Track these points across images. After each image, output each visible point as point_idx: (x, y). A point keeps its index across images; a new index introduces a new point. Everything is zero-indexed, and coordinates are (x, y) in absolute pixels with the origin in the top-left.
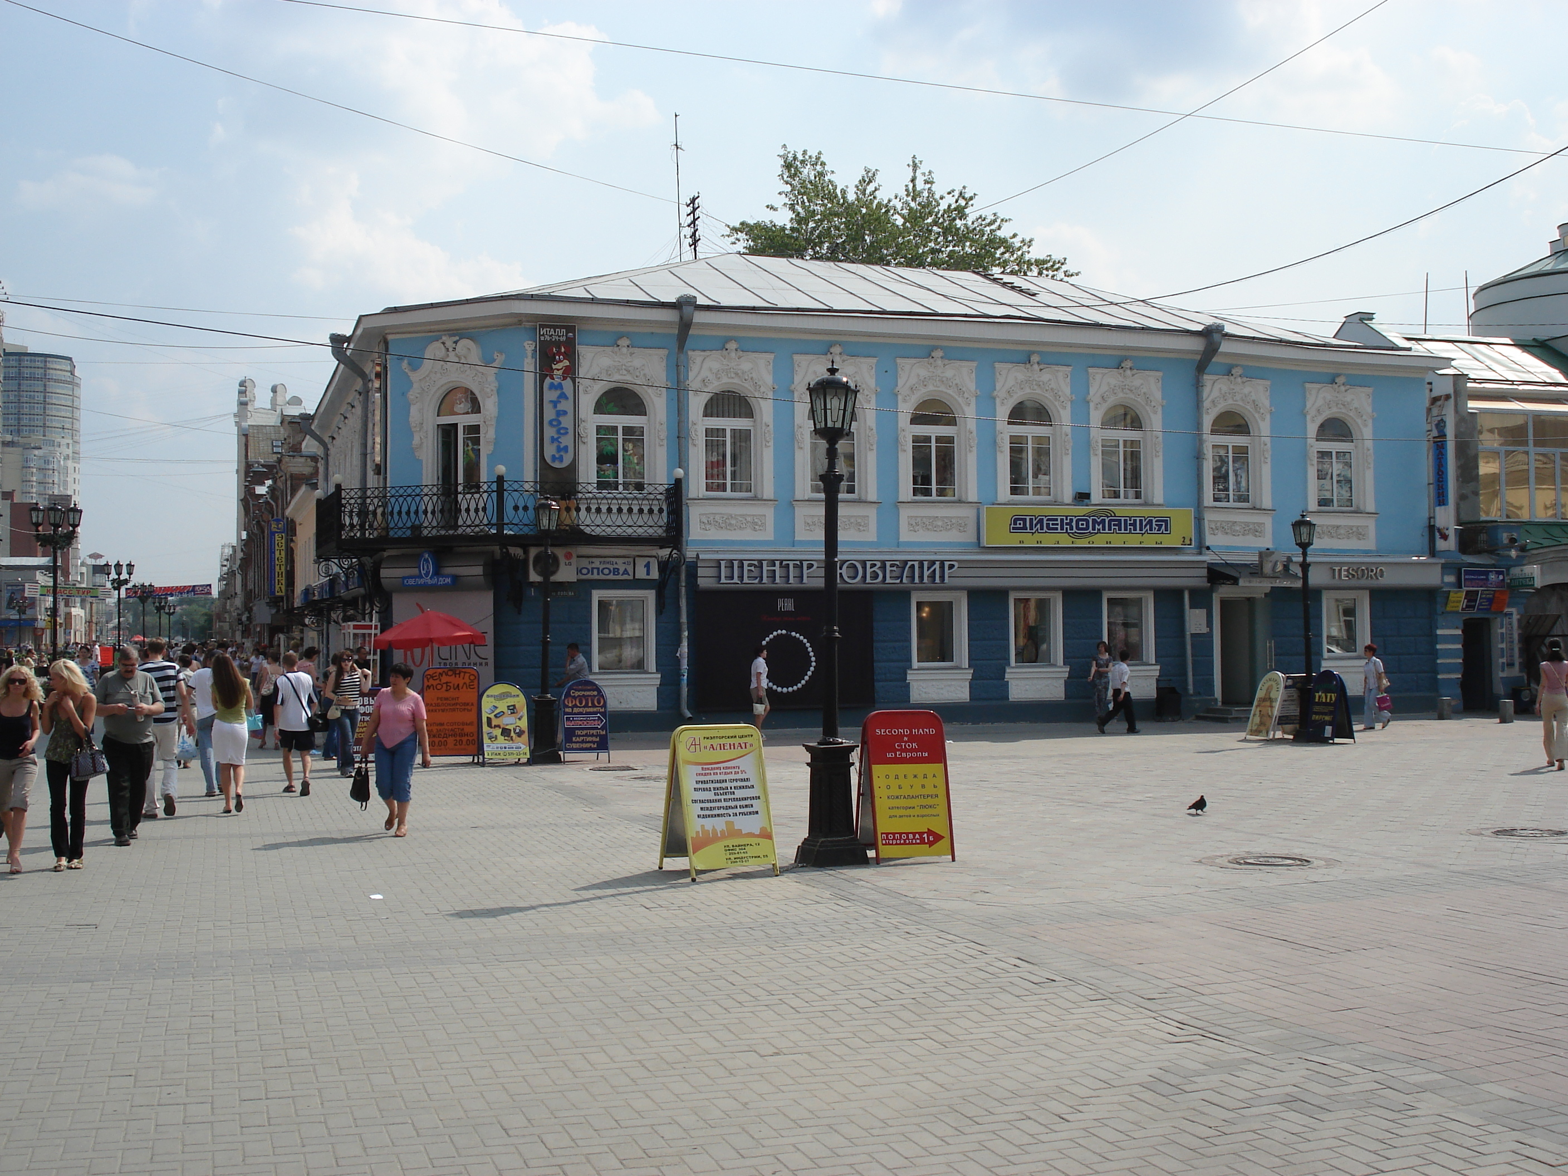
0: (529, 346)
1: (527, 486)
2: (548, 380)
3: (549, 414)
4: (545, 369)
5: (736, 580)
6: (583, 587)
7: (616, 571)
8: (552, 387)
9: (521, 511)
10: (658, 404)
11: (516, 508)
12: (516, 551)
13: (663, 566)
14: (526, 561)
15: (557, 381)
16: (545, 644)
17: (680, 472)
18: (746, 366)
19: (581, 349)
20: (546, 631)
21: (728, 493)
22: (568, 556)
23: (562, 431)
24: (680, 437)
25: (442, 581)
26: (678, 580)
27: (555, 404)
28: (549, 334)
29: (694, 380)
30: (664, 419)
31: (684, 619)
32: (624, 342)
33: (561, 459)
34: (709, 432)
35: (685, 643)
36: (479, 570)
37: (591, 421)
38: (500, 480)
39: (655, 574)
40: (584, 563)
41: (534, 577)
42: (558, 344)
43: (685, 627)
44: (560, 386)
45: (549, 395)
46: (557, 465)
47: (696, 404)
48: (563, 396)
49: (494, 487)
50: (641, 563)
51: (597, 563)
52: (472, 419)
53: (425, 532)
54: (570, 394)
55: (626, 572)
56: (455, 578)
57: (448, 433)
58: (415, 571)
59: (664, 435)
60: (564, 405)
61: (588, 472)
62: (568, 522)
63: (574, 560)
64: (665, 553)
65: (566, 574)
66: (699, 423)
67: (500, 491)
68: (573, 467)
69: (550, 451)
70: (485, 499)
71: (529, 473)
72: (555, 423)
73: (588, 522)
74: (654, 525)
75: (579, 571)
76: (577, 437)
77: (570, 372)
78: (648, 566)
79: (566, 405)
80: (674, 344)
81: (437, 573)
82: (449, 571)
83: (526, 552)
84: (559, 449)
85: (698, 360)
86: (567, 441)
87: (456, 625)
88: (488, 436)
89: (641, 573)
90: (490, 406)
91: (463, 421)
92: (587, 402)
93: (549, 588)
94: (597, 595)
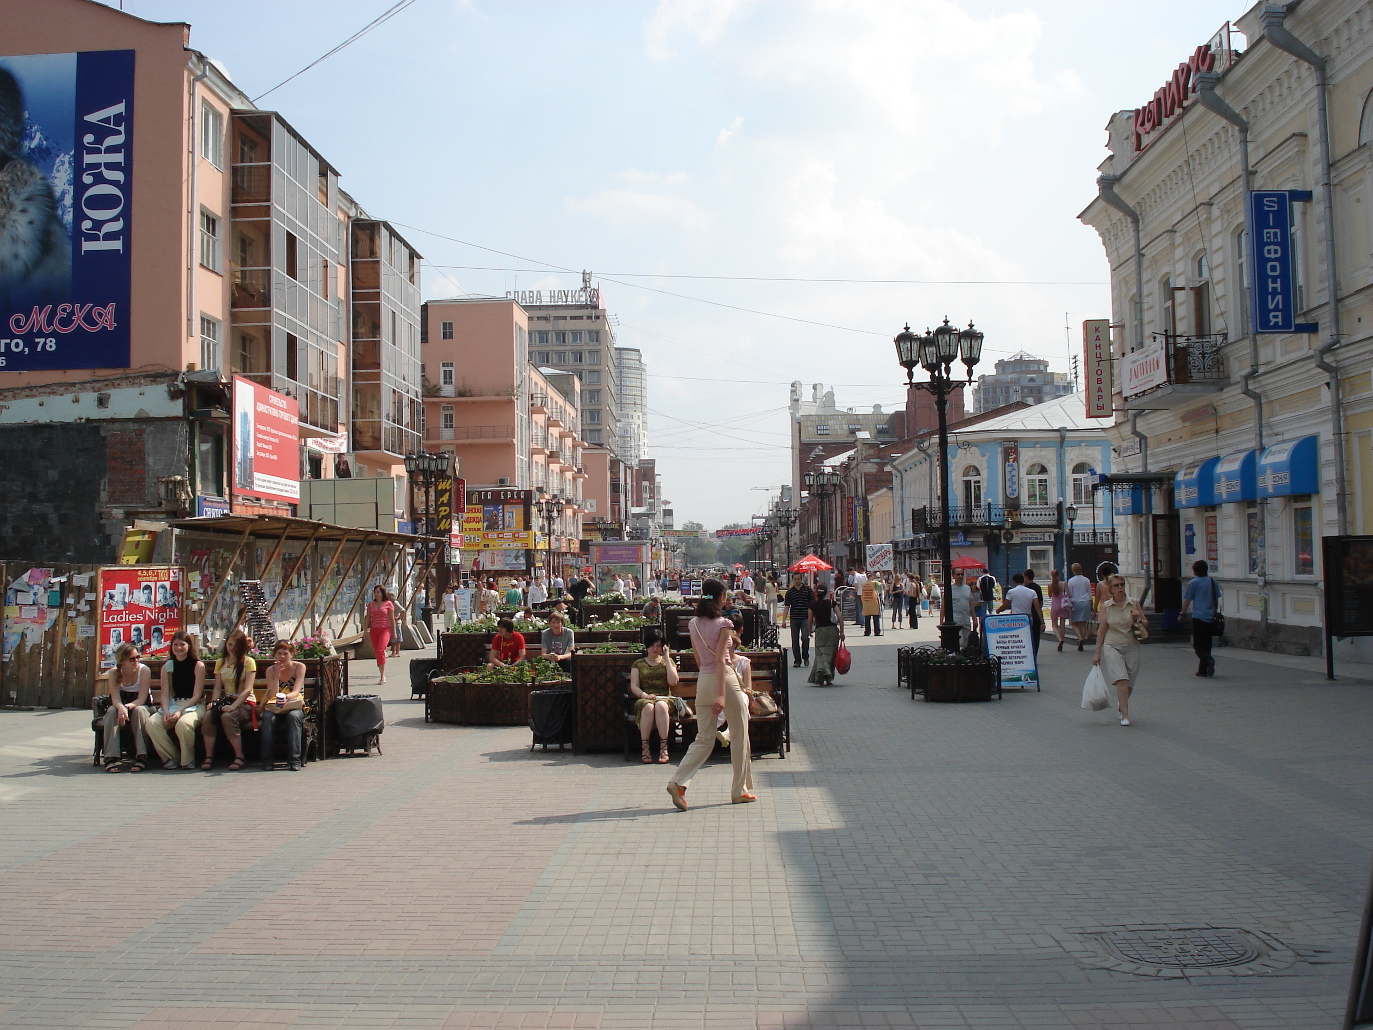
0: (1000, 449)
1: (1000, 507)
2: (1007, 463)
3: (1008, 476)
4: (1006, 459)
5: (1086, 541)
6: (1024, 545)
7: (1037, 538)
8: (1009, 466)
9: (998, 517)
10: (1053, 470)
11: (996, 515)
12: (996, 531)
13: (1056, 536)
14: (1000, 535)
15: (1011, 463)
16: (1008, 568)
17: (1061, 499)
18: (1089, 452)
19: (1020, 450)
20: (1008, 563)
21: (1083, 505)
22: (1017, 533)
23: (1014, 483)
24: (1062, 483)
25: (967, 544)
26: (1062, 542)
27: (1010, 472)
28: (1007, 444)
29: (1067, 459)
30: (1055, 476)
31: (1065, 557)
32: (1038, 446)
33: (1013, 494)
34: (1074, 480)
35: (1065, 567)
36: (982, 539)
37: (1025, 478)
38: (989, 504)
39: (1053, 539)
40: (1024, 535)
41: (1003, 542)
42: (1011, 448)
43: (1065, 560)
44: (1012, 465)
45: (1008, 469)
46: (1012, 497)
47: (1069, 469)
48: (1014, 469)
49: (987, 507)
50: (1047, 535)
51: (1029, 535)
52: (977, 478)
53: (960, 525)
54: (1016, 468)
55: (1041, 539)
56: (972, 542)
57: (968, 484)
58: (956, 540)
59: (1055, 482)
60: (1014, 473)
61: (1024, 500)
62: (1016, 520)
63: (1019, 534)
64: (1056, 530)
65: (1016, 540)
66: (1070, 477)
67: (989, 509)
68: (1018, 498)
69: (1009, 491)
70: (983, 511)
71: (1001, 502)
72: (1011, 480)
73: (1025, 520)
74: (1052, 520)
75: (1022, 539)
76: (1019, 485)
77: (1016, 460)
78: (1050, 536)
79: (1015, 473)
80: (1059, 445)
81: (965, 540)
82: (969, 539)
83: (1000, 532)
84: (1012, 490)
85: (1069, 451)
86: (1015, 487)
87: (974, 561)
88: (983, 485)
89: (1047, 539)
90: (984, 473)
91: (973, 479)
92: (1023, 471)
93: (1009, 546)
94: (1029, 548)
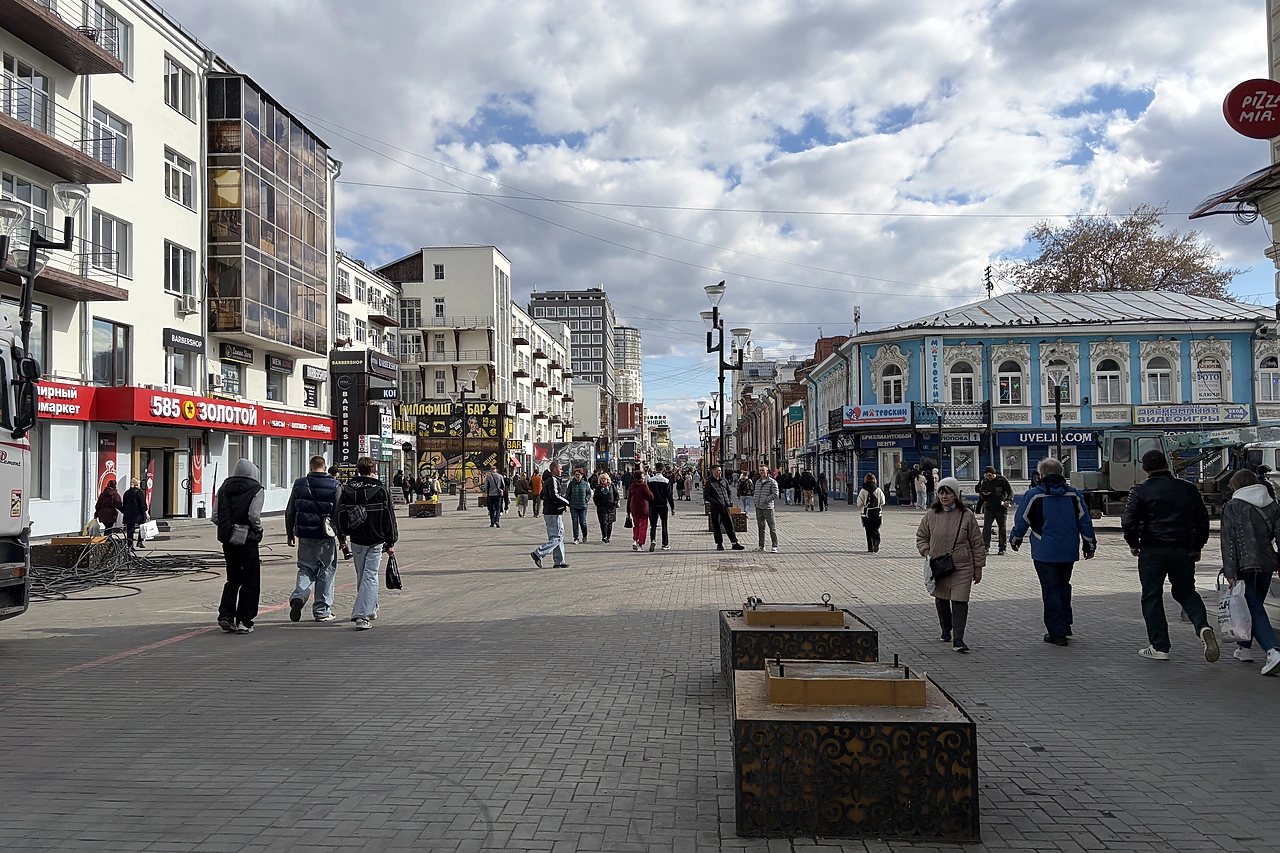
1: (923, 405)
6: (948, 445)
7: (961, 438)
10: (979, 369)
11: (919, 414)
13: (982, 436)
18: (1017, 350)
21: (1011, 404)
24: (988, 382)
26: (989, 442)
29: (994, 357)
30: (981, 373)
32: (963, 343)
34: (1001, 379)
37: (949, 377)
38: (912, 402)
39: (979, 439)
40: (947, 435)
47: (995, 368)
50: (972, 435)
51: (953, 435)
52: (898, 377)
55: (966, 438)
57: (887, 383)
59: (981, 380)
61: (949, 398)
64: (983, 430)
66: (997, 375)
67: (912, 407)
73: (950, 418)
74: (978, 419)
75: (945, 439)
76: (943, 384)
78: (975, 436)
85: (996, 349)
88: (905, 384)
89: (972, 439)
90: (906, 372)
91: (894, 378)
92: (947, 369)
94: (953, 448)
